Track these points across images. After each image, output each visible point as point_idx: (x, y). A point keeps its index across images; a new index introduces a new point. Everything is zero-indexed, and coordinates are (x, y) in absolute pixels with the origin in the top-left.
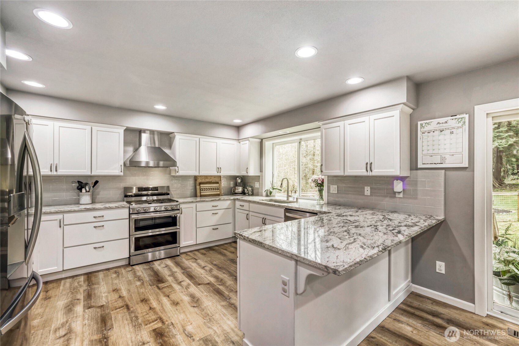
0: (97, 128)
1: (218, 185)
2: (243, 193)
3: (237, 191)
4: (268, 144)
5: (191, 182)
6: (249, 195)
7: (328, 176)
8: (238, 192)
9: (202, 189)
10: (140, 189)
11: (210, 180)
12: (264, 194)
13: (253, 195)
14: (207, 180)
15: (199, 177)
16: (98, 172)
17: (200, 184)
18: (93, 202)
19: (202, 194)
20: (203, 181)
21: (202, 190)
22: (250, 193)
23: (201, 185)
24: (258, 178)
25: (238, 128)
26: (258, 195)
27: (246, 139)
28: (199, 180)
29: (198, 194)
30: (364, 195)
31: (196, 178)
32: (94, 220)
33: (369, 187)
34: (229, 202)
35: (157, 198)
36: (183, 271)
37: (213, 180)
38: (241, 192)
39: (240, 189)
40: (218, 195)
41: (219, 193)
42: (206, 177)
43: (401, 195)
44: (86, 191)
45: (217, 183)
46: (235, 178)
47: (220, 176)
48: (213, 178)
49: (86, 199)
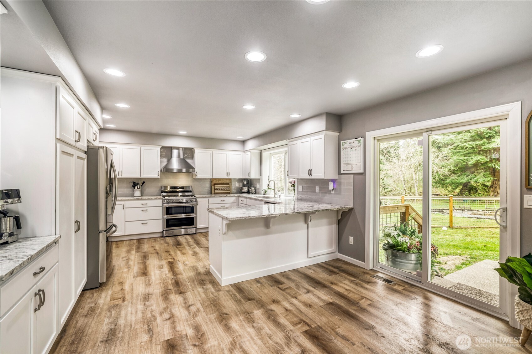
0: (144, 147)
1: (229, 186)
2: (248, 192)
3: (243, 191)
4: (265, 154)
5: (208, 185)
6: (252, 194)
7: (298, 179)
8: (244, 191)
9: (216, 188)
10: (171, 188)
11: (223, 182)
12: (263, 192)
13: (255, 193)
14: (220, 182)
15: (214, 180)
16: (145, 176)
17: (215, 184)
18: (142, 195)
19: (216, 192)
20: (217, 182)
21: (216, 189)
22: (253, 192)
23: (215, 186)
24: (259, 180)
25: (243, 142)
26: (259, 194)
27: (249, 150)
28: (214, 182)
29: (213, 192)
30: (315, 192)
31: (212, 180)
32: (142, 206)
33: (318, 187)
34: (234, 198)
35: (182, 194)
36: (194, 241)
37: (225, 182)
38: (246, 191)
39: (246, 189)
40: (229, 193)
41: (229, 191)
42: (220, 179)
43: (333, 192)
44: (138, 188)
45: (228, 184)
46: (241, 180)
47: (231, 179)
48: (225, 180)
49: (137, 193)
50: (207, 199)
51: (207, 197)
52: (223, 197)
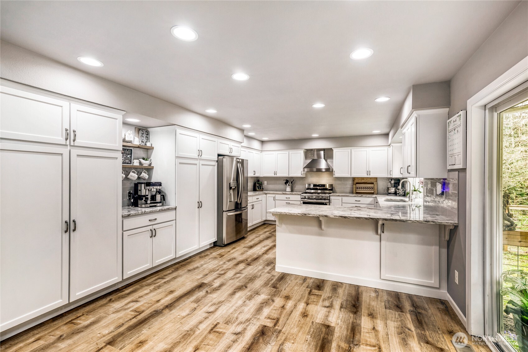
0: (292, 152)
1: (373, 185)
2: (395, 194)
3: (389, 191)
5: (349, 183)
6: (401, 195)
8: (391, 192)
9: (357, 187)
10: (314, 185)
11: (366, 181)
13: (404, 195)
14: (363, 181)
15: (356, 179)
16: (292, 175)
17: (357, 183)
18: (292, 191)
19: (357, 191)
20: (360, 181)
21: (358, 189)
23: (357, 185)
28: (356, 181)
29: (354, 192)
31: (354, 179)
32: (286, 199)
34: (371, 199)
35: (321, 191)
37: (370, 181)
38: (393, 192)
39: (392, 190)
40: (373, 194)
41: (373, 192)
42: (363, 178)
44: (288, 185)
45: (373, 183)
47: (376, 178)
48: (369, 179)
49: (288, 189)
50: (340, 198)
51: (340, 196)
52: (358, 196)
